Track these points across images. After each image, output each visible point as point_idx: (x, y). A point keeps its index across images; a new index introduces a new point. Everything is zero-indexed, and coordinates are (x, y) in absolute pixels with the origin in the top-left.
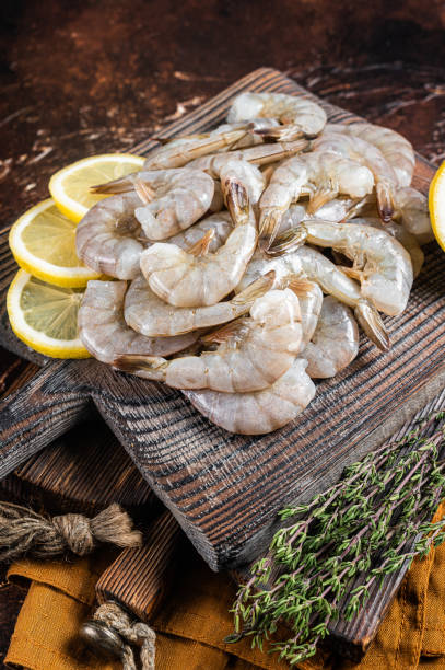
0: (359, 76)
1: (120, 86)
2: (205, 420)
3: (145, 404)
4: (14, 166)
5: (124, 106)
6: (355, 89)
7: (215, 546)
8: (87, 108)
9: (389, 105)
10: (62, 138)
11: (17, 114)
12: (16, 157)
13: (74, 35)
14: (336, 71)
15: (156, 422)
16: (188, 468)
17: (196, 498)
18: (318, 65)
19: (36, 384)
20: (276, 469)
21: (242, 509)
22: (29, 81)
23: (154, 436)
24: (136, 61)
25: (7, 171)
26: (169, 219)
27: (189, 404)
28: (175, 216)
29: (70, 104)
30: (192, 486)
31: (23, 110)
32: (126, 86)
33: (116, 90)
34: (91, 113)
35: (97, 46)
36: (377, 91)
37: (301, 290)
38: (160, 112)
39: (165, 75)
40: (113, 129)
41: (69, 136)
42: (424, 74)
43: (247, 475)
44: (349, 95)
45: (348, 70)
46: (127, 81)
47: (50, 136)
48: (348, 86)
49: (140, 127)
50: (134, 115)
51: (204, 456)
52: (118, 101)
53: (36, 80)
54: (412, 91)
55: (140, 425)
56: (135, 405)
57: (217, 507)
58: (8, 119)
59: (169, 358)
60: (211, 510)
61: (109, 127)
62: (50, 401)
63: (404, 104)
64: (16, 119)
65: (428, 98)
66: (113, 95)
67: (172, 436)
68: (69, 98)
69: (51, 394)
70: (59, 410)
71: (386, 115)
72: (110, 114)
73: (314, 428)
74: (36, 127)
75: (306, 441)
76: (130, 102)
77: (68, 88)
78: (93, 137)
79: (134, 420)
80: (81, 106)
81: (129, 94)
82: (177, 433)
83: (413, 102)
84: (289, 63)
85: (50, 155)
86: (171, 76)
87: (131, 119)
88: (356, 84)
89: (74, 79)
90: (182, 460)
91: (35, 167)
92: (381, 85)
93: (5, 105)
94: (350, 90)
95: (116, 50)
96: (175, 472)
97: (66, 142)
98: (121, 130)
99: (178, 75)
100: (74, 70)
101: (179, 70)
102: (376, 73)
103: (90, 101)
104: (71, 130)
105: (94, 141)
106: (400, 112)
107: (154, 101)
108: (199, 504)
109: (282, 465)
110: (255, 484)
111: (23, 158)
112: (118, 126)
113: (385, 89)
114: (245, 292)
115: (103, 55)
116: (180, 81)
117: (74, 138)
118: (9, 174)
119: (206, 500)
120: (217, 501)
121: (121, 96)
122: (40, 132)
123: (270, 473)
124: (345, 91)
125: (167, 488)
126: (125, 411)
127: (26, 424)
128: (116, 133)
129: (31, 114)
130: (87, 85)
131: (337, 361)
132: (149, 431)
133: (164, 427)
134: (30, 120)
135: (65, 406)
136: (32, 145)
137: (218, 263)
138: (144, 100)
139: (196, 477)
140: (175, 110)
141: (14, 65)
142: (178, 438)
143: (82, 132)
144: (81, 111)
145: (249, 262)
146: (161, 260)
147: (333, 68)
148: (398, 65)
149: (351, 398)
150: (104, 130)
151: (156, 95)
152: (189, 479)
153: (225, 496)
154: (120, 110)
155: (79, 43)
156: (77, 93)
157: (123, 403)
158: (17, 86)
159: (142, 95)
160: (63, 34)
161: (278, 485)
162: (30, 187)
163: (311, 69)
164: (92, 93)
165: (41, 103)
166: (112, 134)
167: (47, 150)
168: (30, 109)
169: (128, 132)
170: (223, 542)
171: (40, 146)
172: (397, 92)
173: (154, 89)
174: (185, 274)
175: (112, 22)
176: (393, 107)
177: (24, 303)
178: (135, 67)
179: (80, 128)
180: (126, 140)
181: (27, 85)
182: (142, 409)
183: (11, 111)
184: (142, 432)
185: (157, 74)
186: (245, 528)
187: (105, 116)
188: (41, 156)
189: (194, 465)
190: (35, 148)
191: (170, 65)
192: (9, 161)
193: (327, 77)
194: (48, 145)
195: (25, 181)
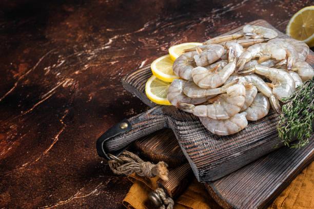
0: (175, 20)
1: (87, 37)
2: (205, 129)
3: (185, 121)
4: (51, 69)
5: (89, 43)
6: (174, 24)
7: (198, 169)
8: (76, 46)
9: (187, 27)
10: (68, 57)
11: (50, 52)
12: (52, 65)
13: (68, 23)
14: (166, 19)
15: (188, 128)
16: (195, 143)
17: (195, 153)
18: (159, 18)
19: (149, 111)
20: (227, 148)
21: (211, 158)
22: (53, 41)
23: (186, 132)
24: (92, 28)
25: (49, 70)
26: (205, 58)
27: (201, 123)
28: (207, 58)
29: (69, 46)
30: (195, 149)
31: (52, 51)
32: (89, 37)
33: (86, 38)
34: (77, 47)
35: (77, 25)
36: (182, 23)
37: (248, 88)
38: (103, 43)
39: (103, 30)
40: (86, 51)
41: (71, 56)
42: (199, 15)
43: (216, 148)
44: (172, 26)
45: (170, 18)
46: (89, 35)
47: (63, 57)
48: (171, 23)
49: (96, 49)
50: (93, 45)
51: (202, 140)
52: (87, 42)
53: (55, 40)
54: (194, 21)
55: (182, 128)
56: (181, 121)
57: (202, 156)
58: (48, 54)
59: (196, 105)
60: (200, 157)
61: (85, 51)
62: (153, 117)
63: (192, 26)
64: (50, 54)
65: (201, 22)
66: (85, 40)
67: (192, 133)
68: (69, 44)
69: (154, 115)
70: (155, 121)
71: (187, 31)
72: (85, 46)
73: (245, 137)
74: (58, 55)
75: (241, 140)
76: (91, 42)
77: (68, 41)
78: (79, 54)
79: (180, 126)
80: (73, 46)
81: (91, 39)
82: (194, 132)
83: (196, 25)
84: (148, 20)
85: (64, 63)
86: (105, 31)
87: (92, 47)
88: (174, 22)
89: (70, 37)
90: (194, 140)
91: (59, 68)
92: (183, 21)
93: (46, 50)
94: (172, 25)
95: (84, 25)
96: (190, 144)
97: (70, 58)
98: (89, 51)
99: (108, 30)
100: (69, 34)
101: (107, 28)
102: (181, 18)
103: (76, 43)
104: (71, 54)
105: (80, 56)
106: (192, 29)
107: (100, 39)
108: (196, 155)
109: (229, 147)
110: (218, 151)
111: (54, 65)
112: (88, 49)
113: (185, 22)
114: (226, 85)
115: (79, 28)
116: (109, 32)
117: (72, 56)
118: (50, 72)
119: (199, 154)
120: (203, 154)
121: (88, 40)
122: (59, 56)
123: (224, 148)
124: (170, 25)
125: (186, 149)
126: (178, 123)
127: (143, 123)
128: (88, 52)
129: (55, 51)
130: (75, 38)
131: (258, 115)
132: (185, 130)
133: (190, 129)
134: (55, 53)
135: (158, 120)
136: (57, 60)
137: (218, 74)
138: (97, 40)
139: (197, 146)
140: (108, 41)
141: (47, 36)
142: (194, 133)
143: (75, 54)
144: (74, 47)
145: (231, 76)
146: (199, 71)
147: (165, 19)
148: (189, 13)
149: (262, 129)
150: (83, 52)
151: (101, 37)
152: (195, 147)
153: (206, 153)
154: (88, 44)
155: (70, 26)
156: (71, 42)
157: (178, 120)
158: (49, 43)
159: (96, 38)
160: (63, 24)
161: (226, 153)
162: (58, 74)
163: (157, 20)
164: (77, 41)
165: (58, 47)
166: (86, 52)
167: (63, 62)
168: (55, 49)
169: (92, 51)
170: (201, 168)
171: (60, 60)
172: (189, 23)
173: (100, 36)
174: (206, 76)
175: (81, 17)
176: (189, 27)
177: (152, 86)
178: (92, 30)
179: (73, 52)
180: (92, 54)
181: (53, 42)
182: (184, 123)
183: (48, 51)
184: (182, 130)
185: (100, 31)
186: (210, 165)
187: (83, 47)
188: (61, 64)
189: (197, 143)
190: (58, 62)
191: (105, 27)
192: (49, 67)
193: (163, 22)
194: (63, 60)
195: (56, 73)
